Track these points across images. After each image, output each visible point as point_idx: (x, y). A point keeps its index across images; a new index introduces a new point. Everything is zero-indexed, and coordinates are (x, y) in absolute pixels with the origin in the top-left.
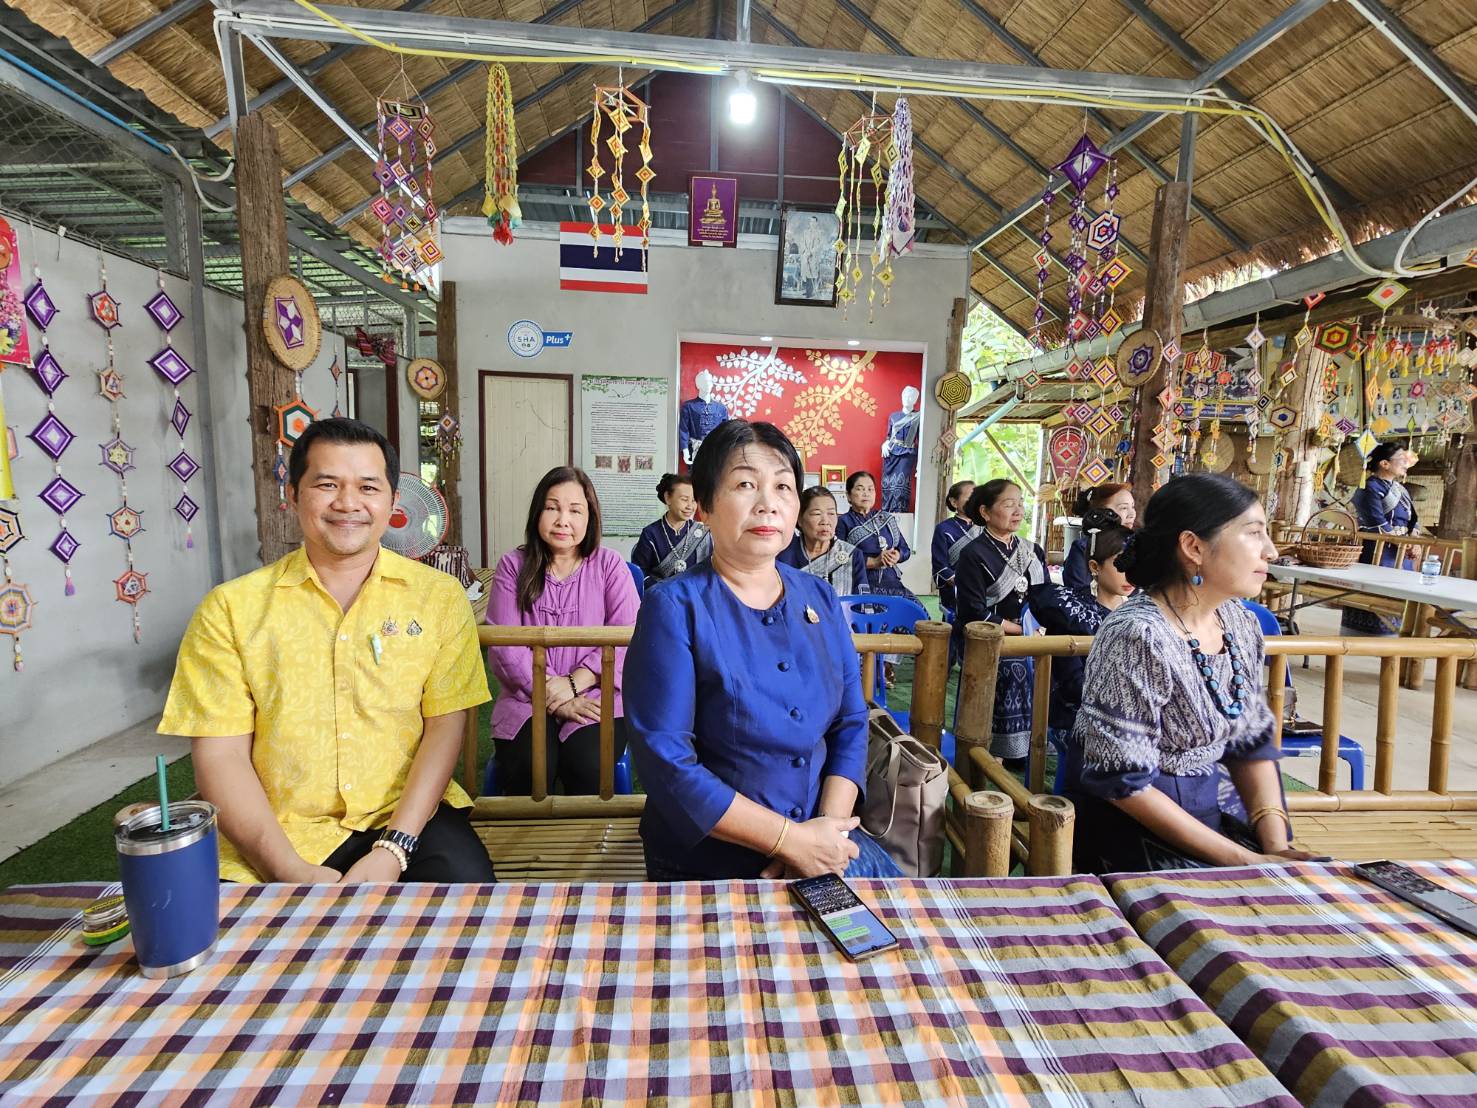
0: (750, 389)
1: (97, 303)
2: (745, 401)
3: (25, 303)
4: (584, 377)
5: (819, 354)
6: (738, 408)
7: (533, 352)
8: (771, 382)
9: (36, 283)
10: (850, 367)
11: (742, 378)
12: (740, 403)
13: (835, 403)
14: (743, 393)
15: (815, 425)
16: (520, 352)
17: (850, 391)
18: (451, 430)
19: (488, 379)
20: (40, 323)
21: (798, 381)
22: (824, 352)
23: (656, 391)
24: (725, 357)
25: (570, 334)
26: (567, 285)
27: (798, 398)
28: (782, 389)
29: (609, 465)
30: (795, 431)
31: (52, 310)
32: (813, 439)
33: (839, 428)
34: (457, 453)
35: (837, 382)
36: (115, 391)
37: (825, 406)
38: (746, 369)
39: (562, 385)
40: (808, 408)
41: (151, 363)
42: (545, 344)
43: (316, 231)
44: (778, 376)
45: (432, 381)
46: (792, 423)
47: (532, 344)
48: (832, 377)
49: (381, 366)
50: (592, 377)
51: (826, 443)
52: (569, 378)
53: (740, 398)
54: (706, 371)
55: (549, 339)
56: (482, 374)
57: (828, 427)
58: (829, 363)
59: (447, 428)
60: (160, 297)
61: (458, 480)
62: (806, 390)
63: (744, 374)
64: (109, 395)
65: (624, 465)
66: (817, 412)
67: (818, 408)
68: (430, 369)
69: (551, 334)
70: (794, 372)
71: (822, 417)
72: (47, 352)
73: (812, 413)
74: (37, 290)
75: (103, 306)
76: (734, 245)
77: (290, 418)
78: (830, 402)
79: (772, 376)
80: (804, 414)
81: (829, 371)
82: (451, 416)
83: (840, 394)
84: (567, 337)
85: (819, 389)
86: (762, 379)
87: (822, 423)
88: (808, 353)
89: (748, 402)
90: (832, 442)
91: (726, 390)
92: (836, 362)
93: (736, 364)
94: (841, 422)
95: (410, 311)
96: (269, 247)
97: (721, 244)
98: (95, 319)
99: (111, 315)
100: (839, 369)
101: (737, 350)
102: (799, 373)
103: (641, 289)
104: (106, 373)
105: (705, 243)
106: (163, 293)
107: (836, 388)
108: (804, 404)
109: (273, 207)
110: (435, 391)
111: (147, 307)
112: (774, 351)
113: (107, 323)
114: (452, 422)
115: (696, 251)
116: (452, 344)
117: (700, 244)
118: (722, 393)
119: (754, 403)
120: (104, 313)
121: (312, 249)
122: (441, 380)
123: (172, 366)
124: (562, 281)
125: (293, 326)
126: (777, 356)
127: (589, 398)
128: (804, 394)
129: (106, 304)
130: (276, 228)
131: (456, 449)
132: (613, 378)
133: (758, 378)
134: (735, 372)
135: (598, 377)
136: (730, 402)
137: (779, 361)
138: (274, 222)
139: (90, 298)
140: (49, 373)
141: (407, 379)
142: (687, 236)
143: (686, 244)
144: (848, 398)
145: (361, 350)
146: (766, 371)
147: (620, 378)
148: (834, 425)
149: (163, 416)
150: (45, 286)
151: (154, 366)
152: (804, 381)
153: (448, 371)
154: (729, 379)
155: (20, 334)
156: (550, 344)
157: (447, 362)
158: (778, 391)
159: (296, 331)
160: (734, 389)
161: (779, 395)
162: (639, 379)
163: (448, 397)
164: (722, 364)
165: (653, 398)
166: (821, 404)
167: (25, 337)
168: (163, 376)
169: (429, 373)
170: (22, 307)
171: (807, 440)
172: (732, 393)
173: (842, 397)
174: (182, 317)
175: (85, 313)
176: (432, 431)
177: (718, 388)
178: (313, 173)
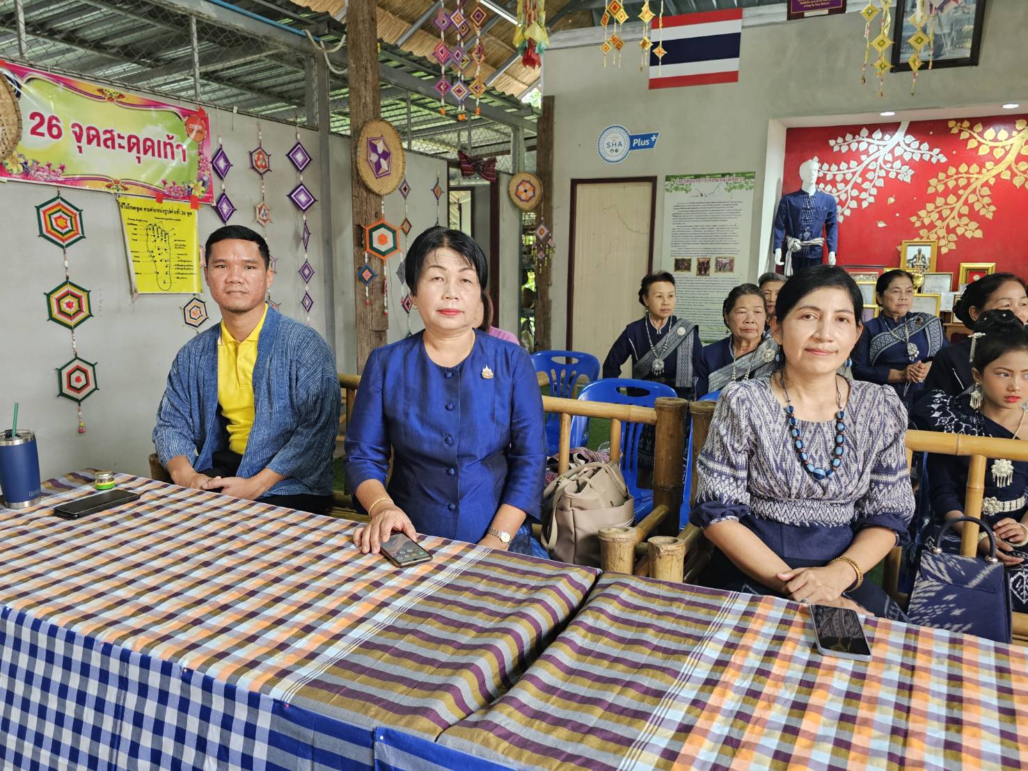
0: (870, 175)
1: (255, 156)
2: (861, 190)
3: (212, 162)
4: (668, 178)
5: (966, 124)
6: (852, 198)
7: (620, 157)
8: (898, 164)
9: (219, 147)
10: (1010, 137)
11: (860, 163)
12: (855, 193)
13: (986, 184)
14: (859, 180)
15: (955, 213)
16: (608, 158)
17: (1009, 168)
18: (544, 239)
19: (579, 188)
20: (221, 175)
21: (934, 160)
22: (973, 121)
23: (741, 187)
24: (840, 140)
25: (657, 135)
26: (656, 84)
27: (933, 181)
28: (911, 172)
29: (688, 268)
30: (927, 222)
31: (228, 165)
32: (950, 231)
33: (990, 216)
34: (549, 261)
35: (990, 156)
36: (265, 218)
37: (970, 189)
38: (866, 152)
39: (646, 188)
40: (945, 194)
41: (289, 196)
42: (632, 148)
43: (425, 72)
44: (907, 157)
45: (530, 193)
46: (922, 213)
47: (620, 148)
48: (983, 151)
49: (488, 183)
50: (675, 177)
51: (969, 235)
52: (653, 180)
53: (856, 186)
54: (816, 158)
55: (636, 141)
56: (575, 183)
57: (973, 215)
58: (981, 134)
59: (541, 237)
60: (297, 147)
61: (549, 285)
62: (945, 171)
63: (863, 157)
64: (261, 222)
65: (703, 268)
66: (959, 197)
67: (961, 192)
68: (529, 182)
69: (637, 137)
70: (931, 150)
71: (966, 203)
72: (224, 194)
73: (951, 199)
74: (220, 153)
75: (259, 158)
76: (843, 10)
77: (376, 234)
78: (979, 184)
79: (901, 157)
80: (940, 201)
81: (980, 144)
82: (546, 225)
83: (995, 172)
84: (653, 138)
85: (963, 168)
86: (886, 162)
87: (965, 210)
88: (951, 124)
89: (866, 190)
90: (979, 234)
91: (839, 178)
92: (990, 133)
93: (854, 147)
94: (993, 208)
95: (516, 129)
96: (365, 97)
97: (826, 11)
98: (253, 168)
99: (264, 164)
100: (995, 140)
101: (855, 130)
102: (936, 151)
103: (732, 77)
104: (259, 206)
105: (807, 14)
106: (299, 143)
107: (989, 165)
108: (941, 188)
109: (369, 65)
110: (533, 203)
111: (288, 155)
112: (904, 126)
113: (261, 170)
114: (546, 231)
115: (796, 24)
116: (548, 156)
117: (802, 16)
118: (833, 183)
119: (874, 191)
120: (259, 163)
121: (420, 89)
122: (538, 192)
123: (303, 198)
124: (651, 81)
125: (382, 160)
126: (908, 132)
127: (669, 200)
128: (942, 176)
129: (261, 156)
130: (371, 81)
131: (548, 256)
132: (697, 177)
133: (880, 161)
134: (853, 156)
135: (681, 177)
136: (840, 193)
137: (910, 138)
138: (370, 78)
139: (251, 154)
140: (225, 208)
141: (508, 192)
142: (785, 10)
143: (785, 18)
144: (1006, 176)
145: (462, 171)
146: (892, 151)
147: (704, 176)
148: (982, 212)
149: (296, 234)
150: (224, 149)
151: (292, 199)
152: (943, 159)
153: (544, 183)
154: (843, 165)
155: (209, 184)
156: (637, 147)
157: (544, 174)
158: (906, 175)
159: (384, 163)
160: (848, 177)
161: (908, 180)
162: (723, 175)
163: (544, 207)
164: (836, 149)
165: (737, 194)
166: (965, 188)
167: (211, 186)
168: (297, 205)
169: (528, 186)
170: (210, 165)
171: (942, 233)
172: (846, 182)
173: (998, 176)
174: (311, 160)
175: (249, 165)
176: (530, 240)
177: (829, 177)
178: (428, 20)
